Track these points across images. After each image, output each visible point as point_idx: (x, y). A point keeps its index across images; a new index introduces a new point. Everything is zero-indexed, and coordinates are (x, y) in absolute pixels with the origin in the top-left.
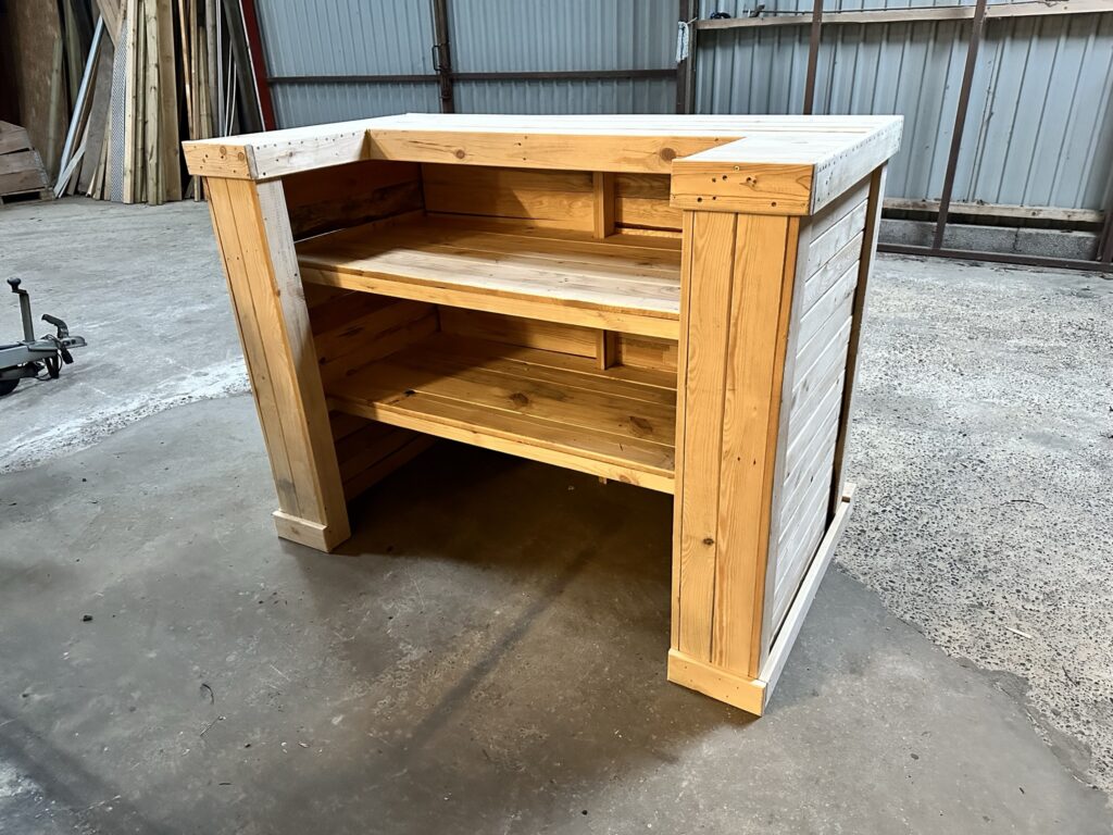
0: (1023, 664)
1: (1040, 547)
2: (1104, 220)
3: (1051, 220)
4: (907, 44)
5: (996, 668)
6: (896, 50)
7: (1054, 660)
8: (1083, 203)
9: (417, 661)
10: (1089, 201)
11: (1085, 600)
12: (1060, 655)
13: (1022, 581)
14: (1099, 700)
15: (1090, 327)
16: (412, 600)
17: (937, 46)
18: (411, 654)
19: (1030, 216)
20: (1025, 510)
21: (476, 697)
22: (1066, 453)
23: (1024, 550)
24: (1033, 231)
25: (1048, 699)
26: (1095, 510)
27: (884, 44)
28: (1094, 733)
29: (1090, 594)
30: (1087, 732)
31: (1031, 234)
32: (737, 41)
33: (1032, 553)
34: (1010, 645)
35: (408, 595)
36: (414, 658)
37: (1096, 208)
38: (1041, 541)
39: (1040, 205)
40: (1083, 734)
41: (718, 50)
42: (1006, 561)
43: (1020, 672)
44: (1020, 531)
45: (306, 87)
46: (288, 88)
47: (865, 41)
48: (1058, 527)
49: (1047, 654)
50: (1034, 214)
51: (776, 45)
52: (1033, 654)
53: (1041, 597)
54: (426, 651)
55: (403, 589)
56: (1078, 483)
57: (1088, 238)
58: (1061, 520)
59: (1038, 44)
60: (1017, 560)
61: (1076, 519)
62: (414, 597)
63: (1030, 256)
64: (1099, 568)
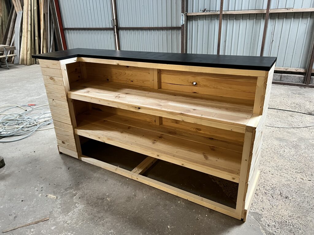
0: (261, 210)
1: (272, 173)
2: (306, 72)
3: (292, 72)
4: (248, 20)
5: (253, 211)
6: (245, 22)
7: (271, 209)
8: (301, 66)
9: (81, 209)
10: (302, 66)
11: (283, 190)
12: (273, 207)
13: (266, 184)
14: (282, 221)
15: (300, 104)
16: (82, 190)
17: (257, 21)
18: (79, 207)
19: (285, 70)
20: (270, 161)
21: (96, 221)
22: (285, 144)
23: (268, 174)
24: (286, 75)
25: (267, 221)
26: (291, 161)
27: (241, 20)
28: (279, 232)
29: (285, 188)
30: (277, 232)
31: (285, 76)
32: (199, 19)
33: (270, 175)
34: (259, 204)
35: (81, 188)
36: (80, 208)
37: (304, 68)
38: (274, 171)
39: (288, 67)
40: (276, 232)
41: (193, 21)
42: (262, 177)
43: (260, 212)
44: (268, 168)
45: (75, 31)
46: (69, 31)
47: (236, 19)
48: (279, 167)
49: (269, 207)
50: (286, 70)
51: (210, 20)
52: (265, 207)
53: (270, 189)
54: (84, 206)
55: (80, 187)
56: (288, 153)
57: (302, 77)
58: (281, 164)
59: (286, 20)
60: (265, 177)
61: (285, 164)
62: (83, 189)
63: (285, 82)
64: (289, 180)
